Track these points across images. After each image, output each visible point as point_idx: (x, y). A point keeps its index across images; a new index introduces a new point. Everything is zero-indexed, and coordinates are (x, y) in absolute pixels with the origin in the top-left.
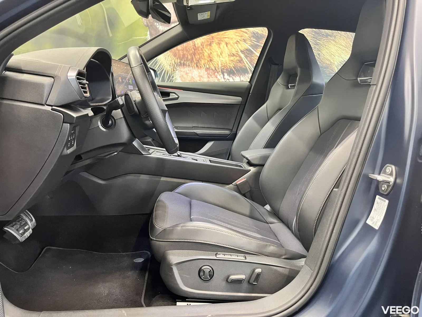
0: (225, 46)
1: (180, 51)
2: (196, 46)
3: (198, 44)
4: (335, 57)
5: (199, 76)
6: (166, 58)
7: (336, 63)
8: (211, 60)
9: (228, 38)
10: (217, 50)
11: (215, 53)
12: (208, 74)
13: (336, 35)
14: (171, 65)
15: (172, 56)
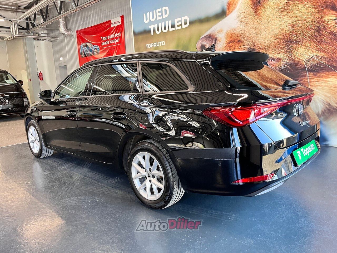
4: (303, 56)
7: (304, 60)
13: (303, 41)
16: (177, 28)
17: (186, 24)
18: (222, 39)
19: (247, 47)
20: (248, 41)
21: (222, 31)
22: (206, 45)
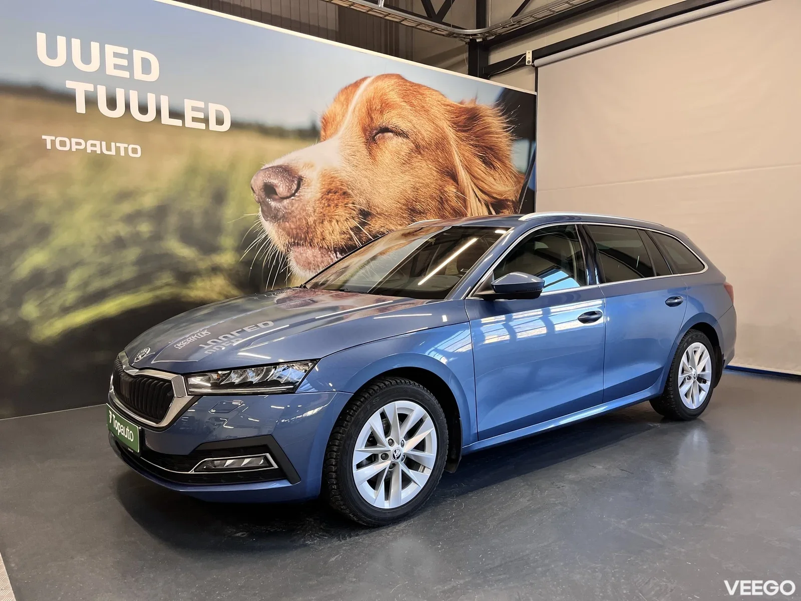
0: (336, 224)
1: (294, 230)
2: (309, 224)
3: (311, 222)
5: (313, 256)
6: (279, 238)
8: (324, 239)
9: (339, 215)
10: (329, 228)
11: (327, 231)
12: (322, 253)
14: (285, 245)
15: (286, 236)
16: (189, 123)
17: (220, 122)
18: (313, 182)
19: (358, 206)
20: (360, 197)
21: (312, 166)
22: (276, 186)
